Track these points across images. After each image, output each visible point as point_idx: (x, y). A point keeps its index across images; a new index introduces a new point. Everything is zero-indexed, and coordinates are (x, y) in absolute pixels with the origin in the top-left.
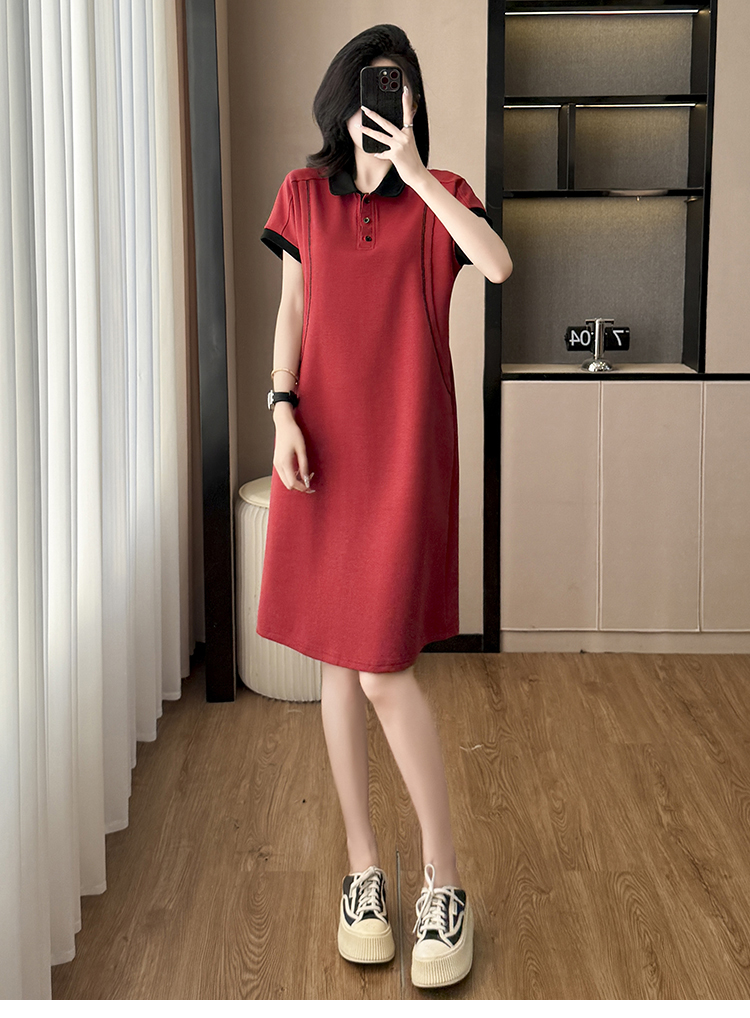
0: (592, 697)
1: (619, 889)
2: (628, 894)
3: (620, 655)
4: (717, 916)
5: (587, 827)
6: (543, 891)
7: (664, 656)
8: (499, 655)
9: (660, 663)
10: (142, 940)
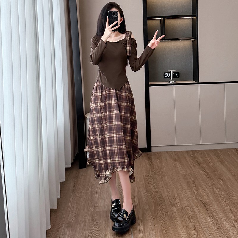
0: (175, 162)
1: (185, 211)
2: (187, 212)
3: (181, 151)
4: (210, 216)
5: (176, 195)
6: (166, 212)
7: (192, 151)
8: (151, 153)
9: (191, 153)
10: (66, 230)
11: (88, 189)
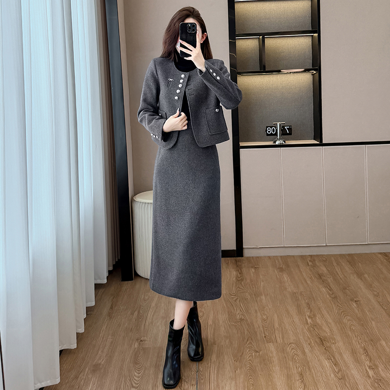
0: (281, 273)
1: (289, 349)
2: (293, 351)
4: (329, 359)
5: (276, 326)
6: (257, 352)
10: (90, 376)
11: (132, 314)
